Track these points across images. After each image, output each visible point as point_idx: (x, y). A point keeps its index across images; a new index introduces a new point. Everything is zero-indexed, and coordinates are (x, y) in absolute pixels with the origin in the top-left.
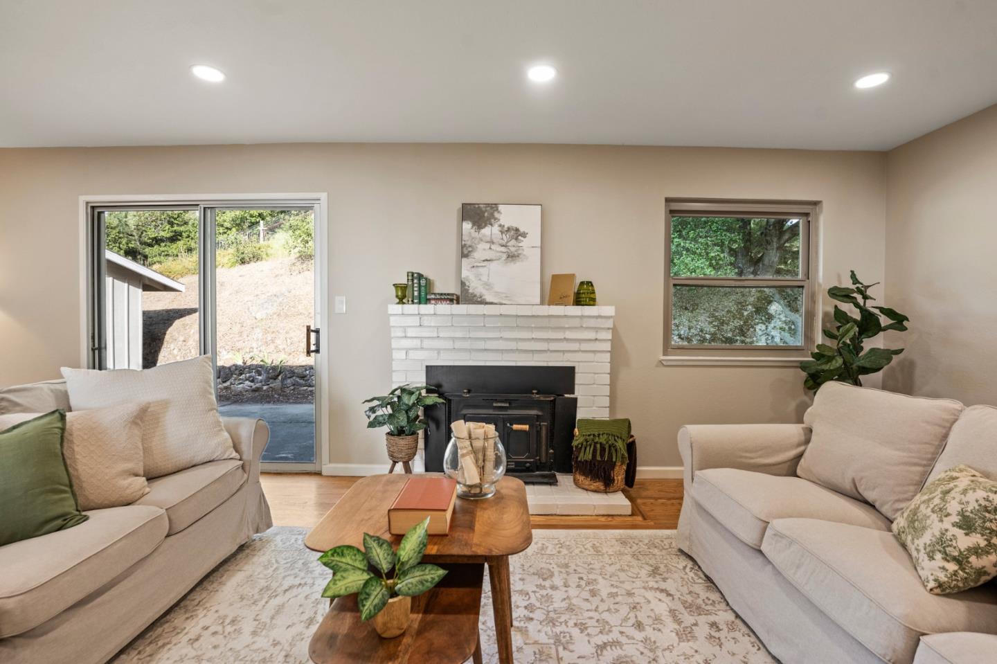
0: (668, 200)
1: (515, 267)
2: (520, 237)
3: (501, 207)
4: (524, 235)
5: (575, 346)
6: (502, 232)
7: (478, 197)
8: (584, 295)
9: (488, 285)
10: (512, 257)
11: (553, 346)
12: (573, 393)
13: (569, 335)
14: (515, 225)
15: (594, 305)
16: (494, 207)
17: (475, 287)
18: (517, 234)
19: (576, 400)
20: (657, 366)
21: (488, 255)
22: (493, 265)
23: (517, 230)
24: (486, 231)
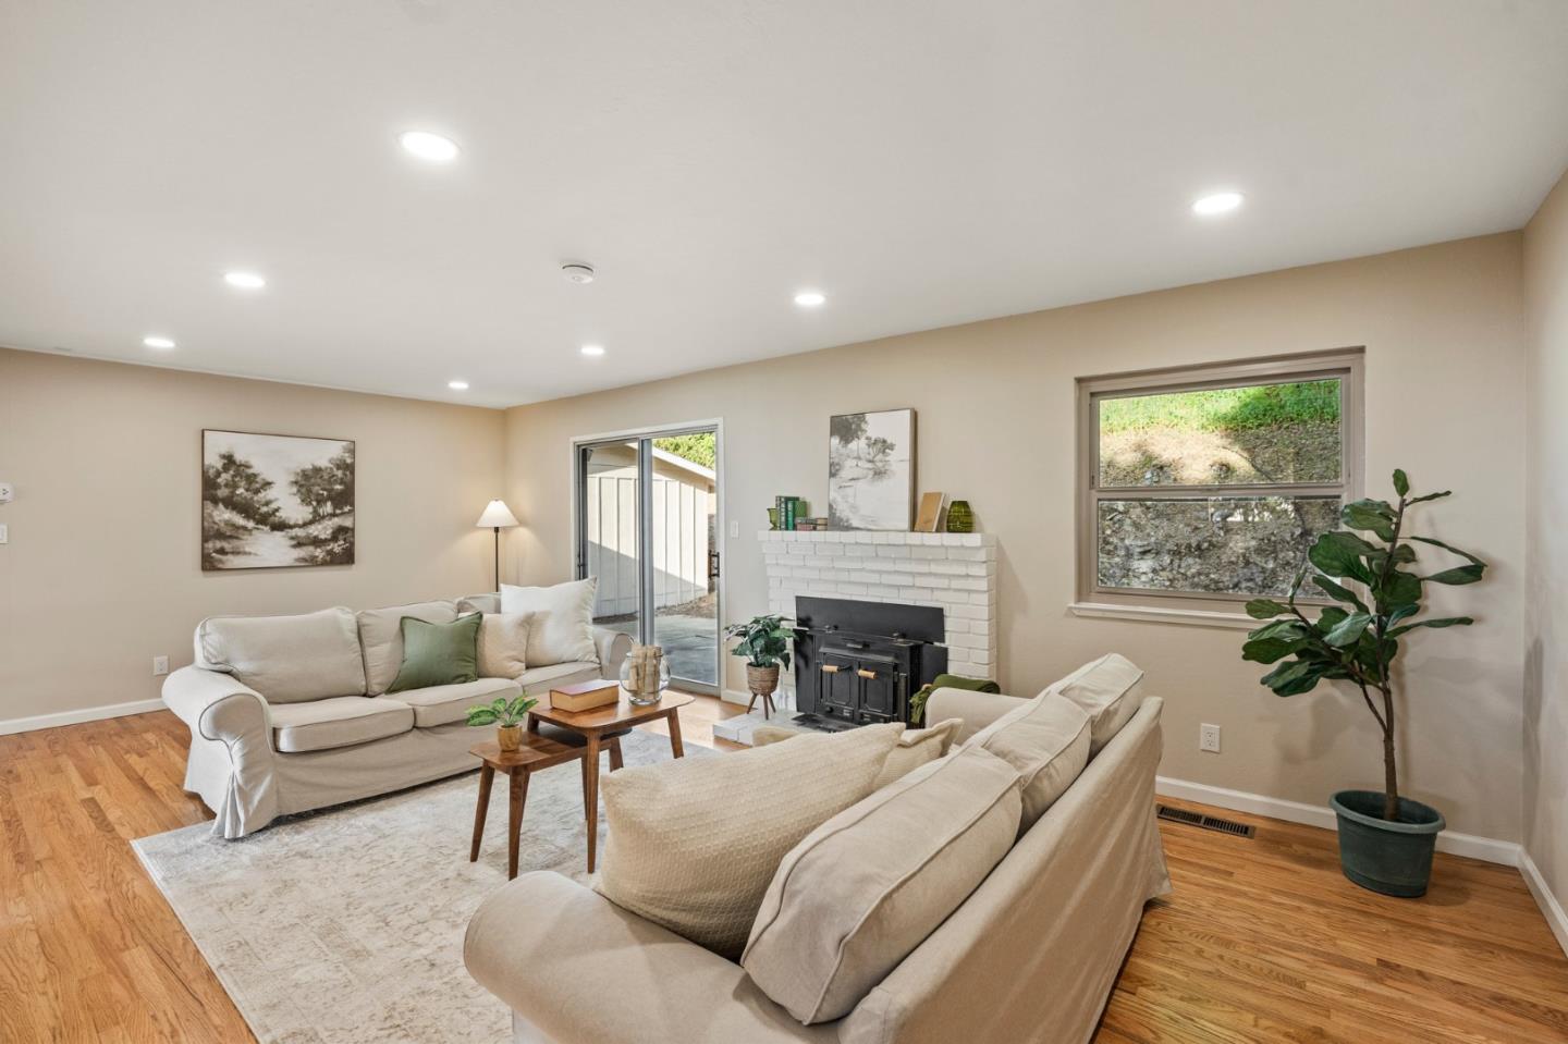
0: (1079, 381)
1: (883, 485)
2: (887, 451)
3: (868, 417)
4: (891, 447)
5: (944, 583)
6: (869, 446)
7: (845, 409)
8: (959, 518)
9: (854, 508)
10: (879, 474)
11: (920, 581)
12: (943, 641)
13: (934, 568)
14: (881, 436)
15: (970, 532)
16: (860, 417)
17: (843, 511)
18: (884, 446)
19: (946, 650)
20: (1066, 615)
21: (856, 473)
22: (860, 484)
23: (884, 441)
24: (853, 445)
